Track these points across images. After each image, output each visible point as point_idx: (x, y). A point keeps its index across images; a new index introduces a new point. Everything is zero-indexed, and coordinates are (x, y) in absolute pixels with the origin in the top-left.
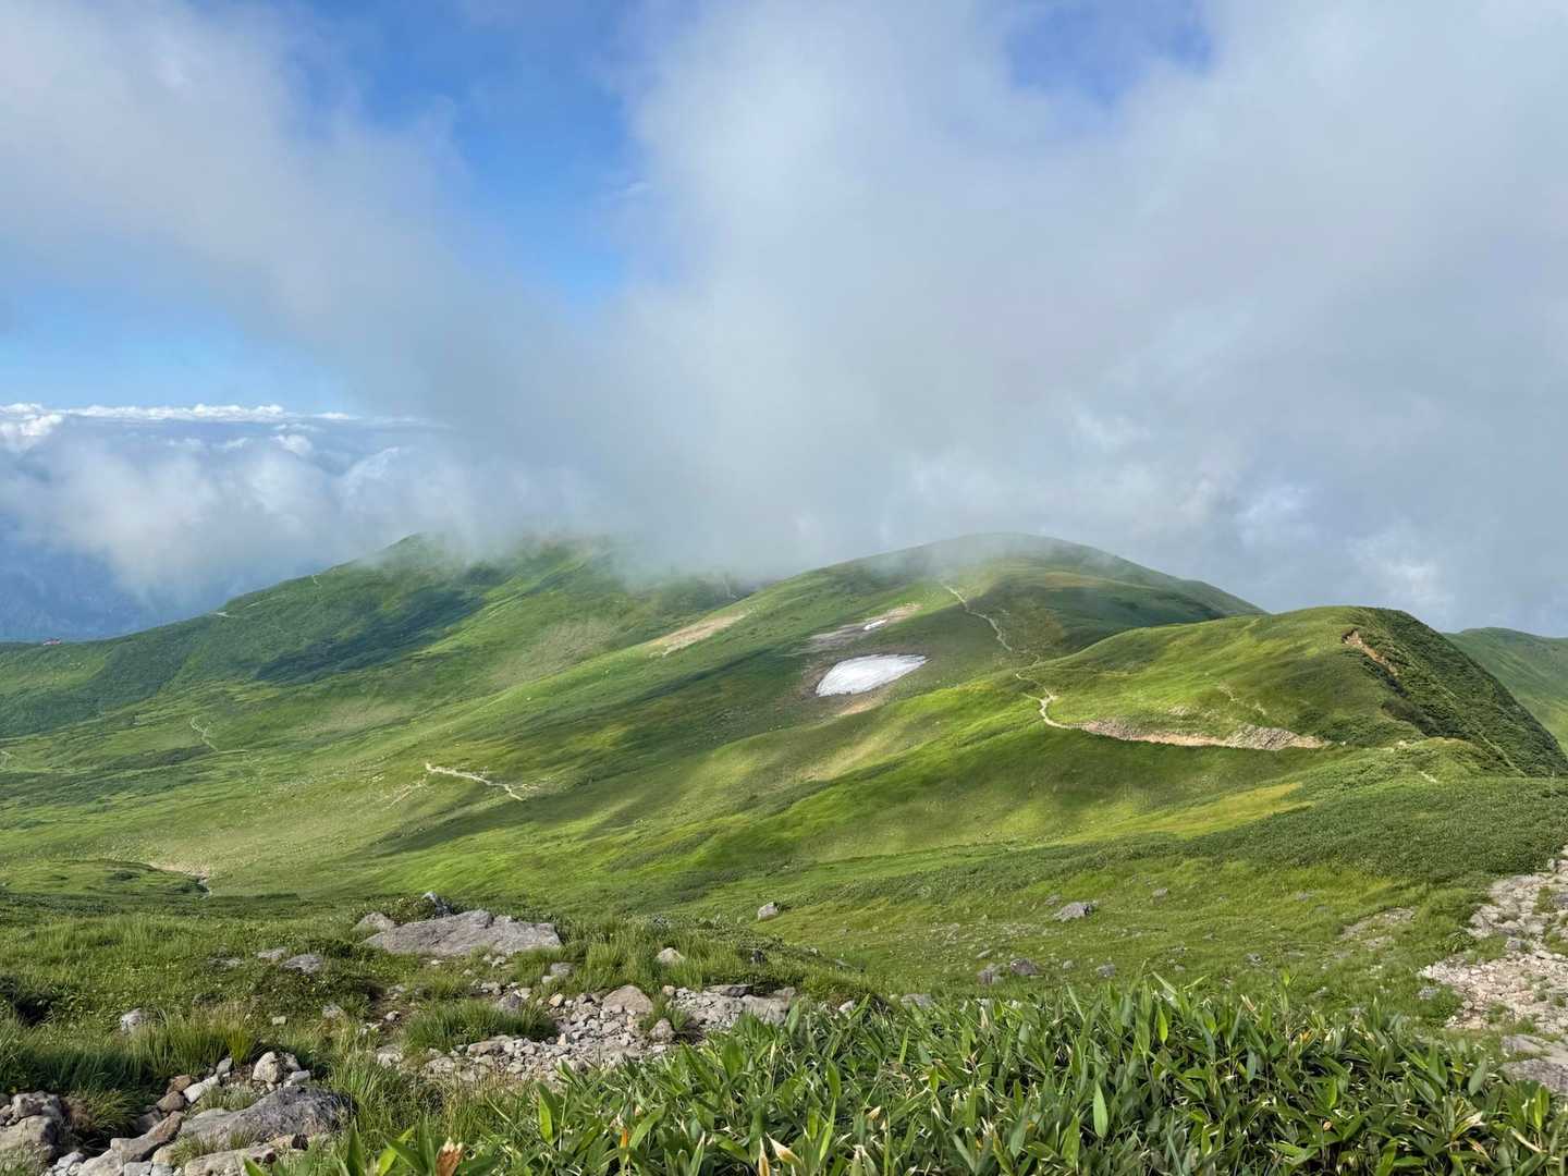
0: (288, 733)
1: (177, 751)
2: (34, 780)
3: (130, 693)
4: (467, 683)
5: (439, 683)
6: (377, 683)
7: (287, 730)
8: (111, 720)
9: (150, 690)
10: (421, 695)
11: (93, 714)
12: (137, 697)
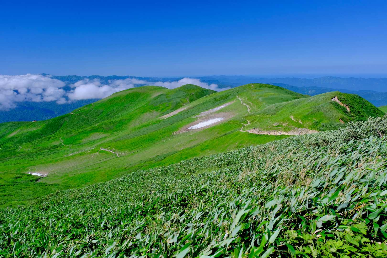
0: (81, 141)
1: (55, 146)
2: (23, 153)
3: (50, 133)
4: (123, 128)
5: (116, 128)
6: (102, 128)
7: (81, 140)
8: (45, 139)
9: (54, 132)
10: (112, 131)
11: (41, 138)
12: (52, 133)
